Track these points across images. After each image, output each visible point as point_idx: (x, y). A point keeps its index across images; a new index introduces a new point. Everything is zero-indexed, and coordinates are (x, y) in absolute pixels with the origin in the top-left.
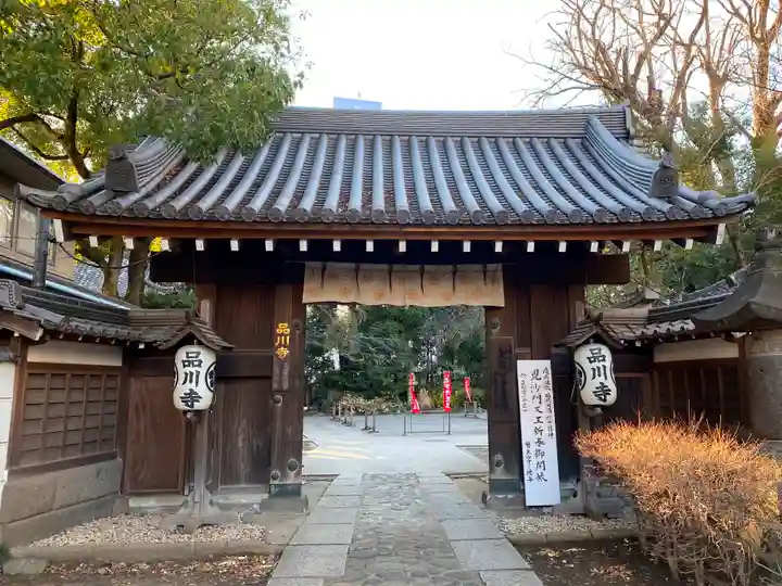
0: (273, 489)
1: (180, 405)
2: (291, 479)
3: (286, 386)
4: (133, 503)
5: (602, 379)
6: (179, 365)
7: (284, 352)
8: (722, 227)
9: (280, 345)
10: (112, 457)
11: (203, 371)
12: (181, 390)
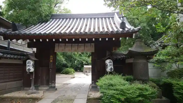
0: (50, 87)
1: (27, 71)
2: (53, 85)
3: (52, 67)
4: (25, 88)
5: (111, 66)
6: (27, 63)
7: (51, 61)
8: (134, 34)
9: (51, 60)
10: (21, 80)
11: (31, 64)
12: (27, 68)
